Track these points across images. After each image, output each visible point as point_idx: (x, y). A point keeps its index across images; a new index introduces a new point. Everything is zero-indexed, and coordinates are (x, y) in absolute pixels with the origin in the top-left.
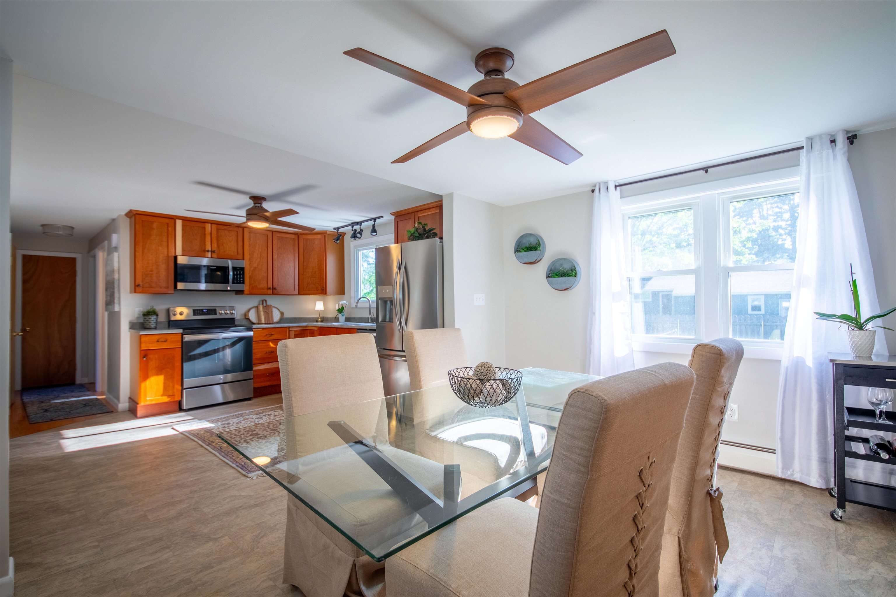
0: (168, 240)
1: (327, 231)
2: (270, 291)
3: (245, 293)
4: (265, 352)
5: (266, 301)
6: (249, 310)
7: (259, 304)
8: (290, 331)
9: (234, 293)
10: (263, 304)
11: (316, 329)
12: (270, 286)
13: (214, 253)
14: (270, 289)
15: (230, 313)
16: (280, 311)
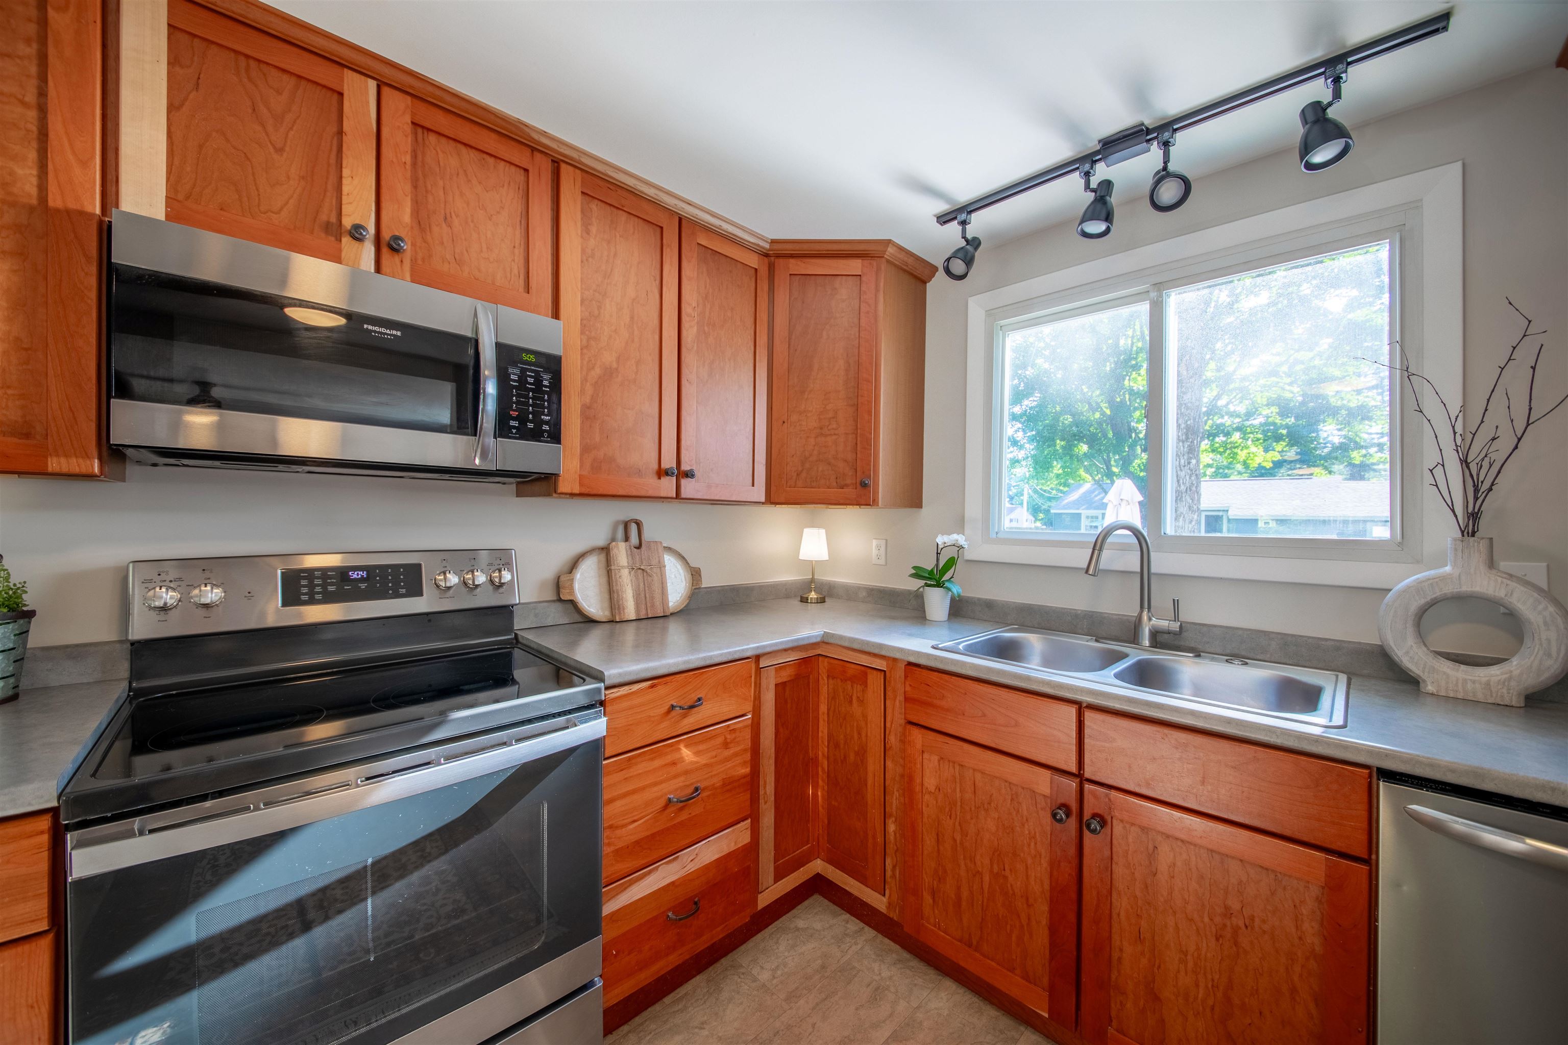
0: (42, 93)
1: (889, 242)
2: (667, 486)
3: (563, 487)
4: (662, 802)
5: (639, 524)
6: (574, 565)
7: (613, 539)
8: (759, 670)
9: (512, 484)
10: (627, 539)
11: (881, 665)
12: (669, 461)
13: (397, 259)
14: (667, 473)
15: (491, 581)
16: (690, 567)
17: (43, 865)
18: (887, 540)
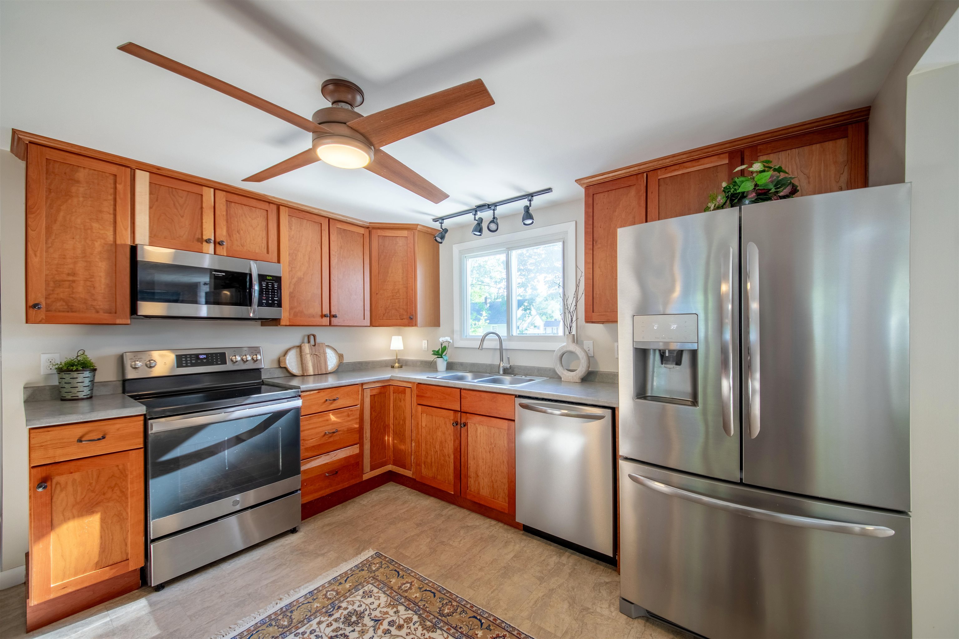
0: (115, 210)
1: (418, 225)
2: (326, 321)
3: (283, 323)
4: (323, 434)
5: (314, 336)
6: (286, 353)
7: (303, 343)
8: (363, 390)
9: (259, 322)
10: (309, 342)
11: (409, 385)
12: (326, 311)
13: (221, 247)
14: (325, 316)
15: (253, 359)
16: (338, 353)
17: (141, 429)
18: (428, 340)
